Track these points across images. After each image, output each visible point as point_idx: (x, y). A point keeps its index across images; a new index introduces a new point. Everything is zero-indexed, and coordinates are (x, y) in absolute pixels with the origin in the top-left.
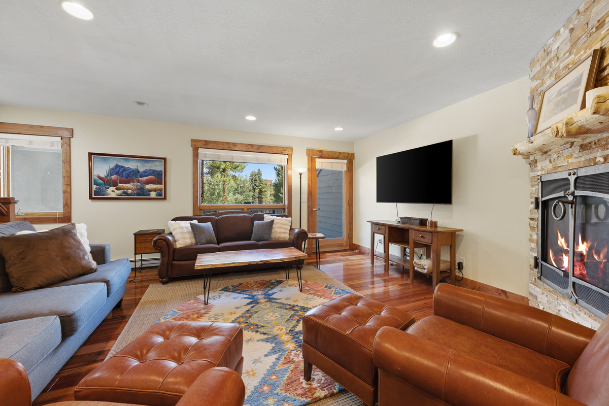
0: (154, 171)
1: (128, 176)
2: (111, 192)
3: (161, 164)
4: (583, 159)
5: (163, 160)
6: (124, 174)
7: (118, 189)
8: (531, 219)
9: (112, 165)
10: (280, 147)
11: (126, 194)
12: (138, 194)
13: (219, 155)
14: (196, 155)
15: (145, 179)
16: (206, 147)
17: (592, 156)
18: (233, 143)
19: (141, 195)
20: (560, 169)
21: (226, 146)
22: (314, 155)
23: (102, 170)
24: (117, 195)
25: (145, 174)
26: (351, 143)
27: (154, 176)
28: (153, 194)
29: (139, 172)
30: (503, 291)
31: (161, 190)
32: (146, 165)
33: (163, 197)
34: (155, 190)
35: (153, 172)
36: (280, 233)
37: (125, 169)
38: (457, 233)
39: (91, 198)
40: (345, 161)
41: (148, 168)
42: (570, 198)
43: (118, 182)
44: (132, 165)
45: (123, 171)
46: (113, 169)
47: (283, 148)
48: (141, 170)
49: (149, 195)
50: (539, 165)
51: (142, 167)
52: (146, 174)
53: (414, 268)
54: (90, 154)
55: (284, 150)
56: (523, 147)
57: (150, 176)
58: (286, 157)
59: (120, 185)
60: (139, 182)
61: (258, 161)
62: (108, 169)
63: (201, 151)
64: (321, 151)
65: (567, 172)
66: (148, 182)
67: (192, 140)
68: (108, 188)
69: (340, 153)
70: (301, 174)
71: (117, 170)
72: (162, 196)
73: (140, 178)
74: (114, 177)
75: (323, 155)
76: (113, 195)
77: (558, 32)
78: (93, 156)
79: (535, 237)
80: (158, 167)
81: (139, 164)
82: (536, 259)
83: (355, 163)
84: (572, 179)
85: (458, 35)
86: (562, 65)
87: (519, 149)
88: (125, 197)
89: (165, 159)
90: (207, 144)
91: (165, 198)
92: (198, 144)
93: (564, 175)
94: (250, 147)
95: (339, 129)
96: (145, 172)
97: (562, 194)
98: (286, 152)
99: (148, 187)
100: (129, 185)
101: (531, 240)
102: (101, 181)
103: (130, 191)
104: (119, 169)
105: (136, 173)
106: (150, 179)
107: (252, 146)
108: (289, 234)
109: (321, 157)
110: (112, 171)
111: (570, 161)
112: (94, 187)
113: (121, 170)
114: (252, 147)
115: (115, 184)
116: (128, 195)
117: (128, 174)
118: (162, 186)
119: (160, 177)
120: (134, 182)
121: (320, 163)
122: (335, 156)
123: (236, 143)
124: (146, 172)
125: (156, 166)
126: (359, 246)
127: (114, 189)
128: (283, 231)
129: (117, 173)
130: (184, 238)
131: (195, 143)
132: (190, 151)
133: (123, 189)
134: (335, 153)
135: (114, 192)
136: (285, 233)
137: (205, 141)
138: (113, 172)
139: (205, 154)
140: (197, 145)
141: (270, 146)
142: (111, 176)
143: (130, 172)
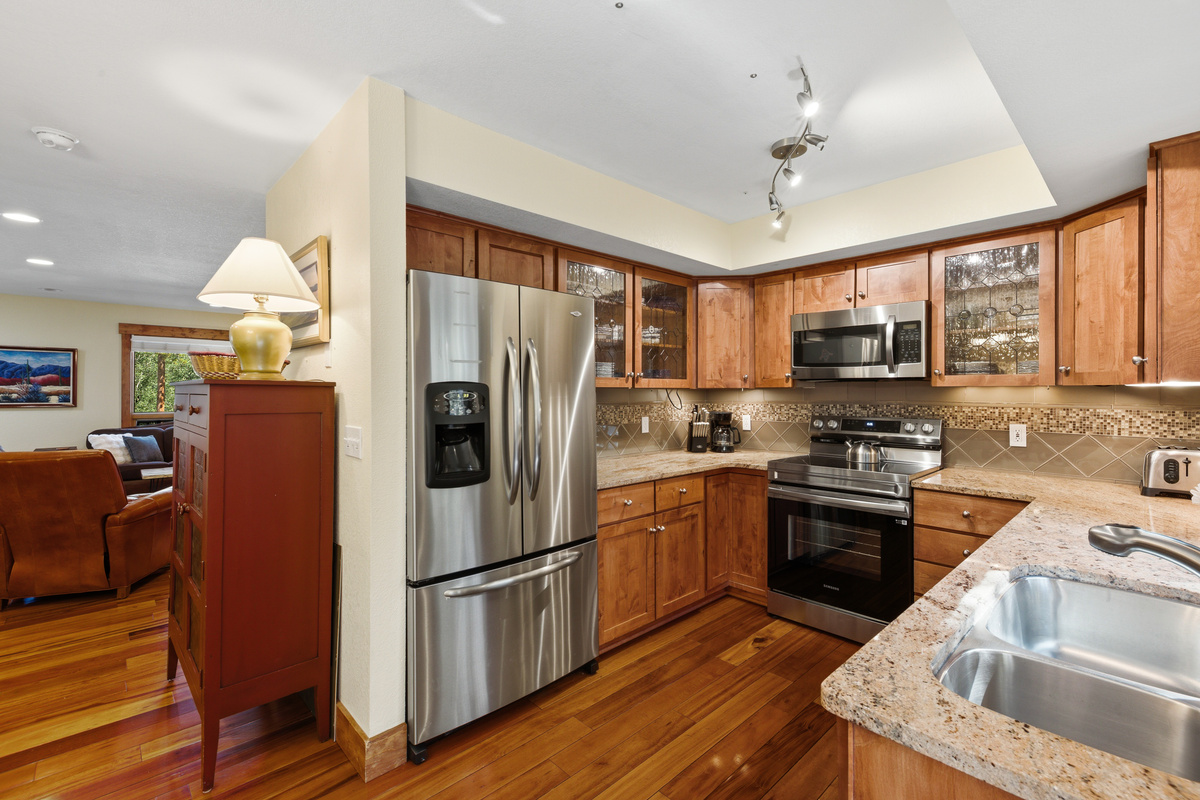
0: (56, 368)
1: (13, 375)
3: (67, 357)
5: (72, 353)
6: (6, 372)
11: (8, 399)
12: (29, 400)
14: (127, 344)
15: (40, 378)
16: (145, 333)
18: (190, 329)
19: (35, 399)
21: (178, 333)
25: (41, 371)
27: (57, 374)
28: (54, 400)
29: (30, 368)
31: (68, 393)
32: (42, 359)
33: (71, 403)
34: (57, 394)
35: (55, 369)
37: (7, 366)
41: (46, 364)
44: (19, 360)
48: (35, 366)
49: (48, 401)
51: (35, 364)
52: (43, 371)
57: (49, 375)
60: (30, 382)
63: (136, 340)
66: (45, 383)
67: (121, 325)
72: (70, 400)
73: (32, 378)
80: (64, 362)
81: (30, 358)
88: (7, 403)
89: (74, 351)
90: (146, 330)
91: (74, 405)
92: (129, 330)
94: (219, 333)
96: (40, 369)
99: (46, 389)
100: (14, 388)
103: (14, 396)
105: (26, 370)
106: (49, 378)
116: (12, 401)
117: (12, 373)
118: (70, 389)
119: (65, 376)
120: (22, 383)
123: (195, 328)
124: (43, 369)
125: (61, 360)
131: (125, 329)
132: (117, 339)
137: (143, 326)
139: (143, 343)
140: (127, 332)
143: (16, 370)
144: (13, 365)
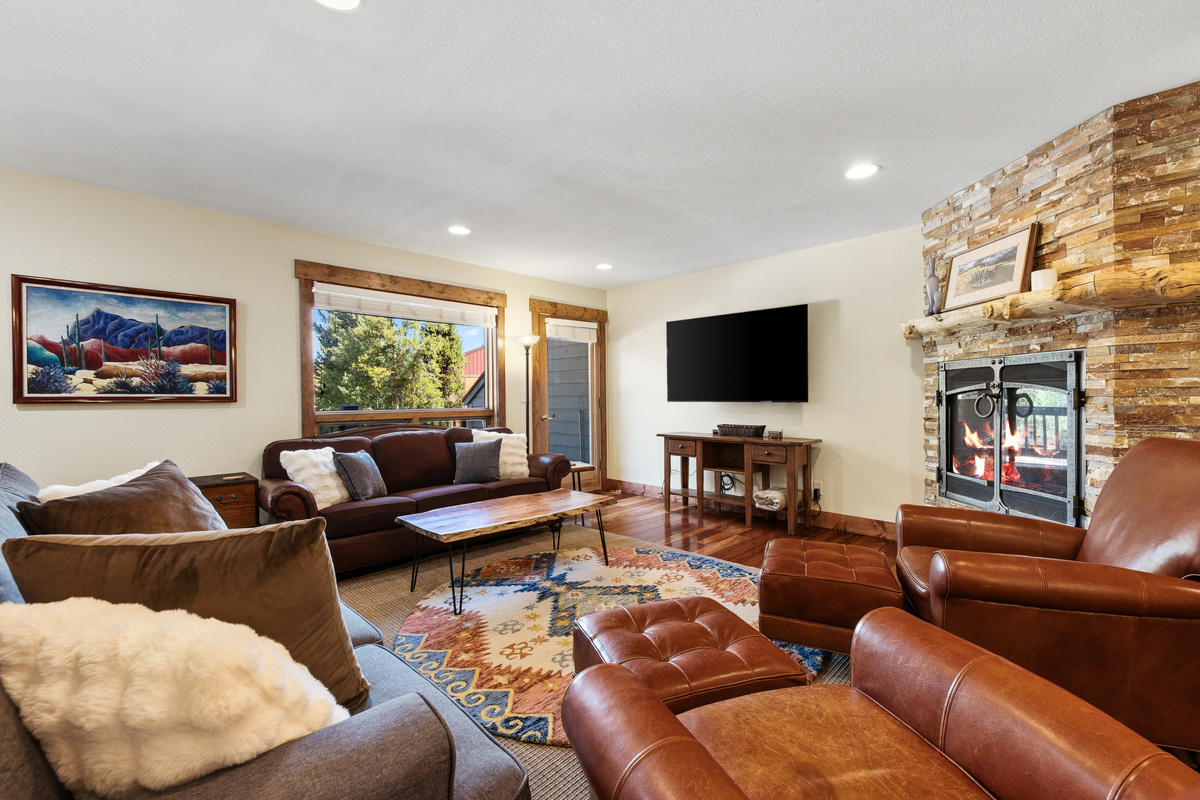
0: (203, 332)
1: (133, 342)
2: (82, 382)
3: (221, 313)
4: (1011, 345)
5: (227, 306)
6: (120, 337)
7: (101, 375)
8: (927, 419)
9: (85, 311)
10: (484, 292)
11: (125, 387)
12: (160, 389)
13: (359, 300)
14: (307, 299)
15: (178, 349)
16: (332, 279)
17: (1024, 343)
18: (391, 277)
19: (171, 389)
20: (975, 356)
21: (376, 282)
22: (544, 310)
23: (51, 324)
24: (98, 391)
25: (179, 336)
26: (602, 292)
27: (204, 342)
28: (201, 389)
29: (161, 331)
30: (878, 522)
31: (222, 377)
32: (181, 314)
33: (228, 395)
34: (206, 378)
35: (201, 334)
36: (513, 464)
37: (123, 324)
38: (813, 446)
39: (18, 398)
40: (595, 325)
41: (187, 324)
42: (996, 391)
43: (103, 356)
44: (142, 314)
45: (115, 330)
46: (86, 322)
47: (488, 293)
48: (169, 326)
49: (191, 391)
50: (941, 349)
51: (170, 322)
52: (182, 337)
53: (753, 506)
54: (18, 281)
55: (491, 299)
56: (925, 324)
57: (193, 345)
58: (495, 311)
59: (108, 365)
60: (161, 356)
61: (441, 316)
62: (71, 321)
63: (319, 289)
64: (554, 305)
65: (990, 360)
66: (187, 359)
67: (298, 263)
68: (73, 373)
69: (585, 309)
70: (527, 349)
71: (98, 325)
72: (224, 392)
73: (164, 349)
74: (89, 344)
75: (558, 311)
76: (88, 391)
77: (972, 187)
78: (24, 286)
79: (934, 442)
80: (215, 321)
81: (161, 313)
82: (939, 470)
83: (610, 328)
84: (997, 368)
85: (881, 167)
86: (978, 229)
87: (917, 327)
88: (124, 394)
89: (232, 303)
90: (334, 274)
91: (233, 399)
92: (312, 273)
93: (985, 363)
94: (426, 287)
95: (604, 267)
96: (178, 332)
97: (983, 386)
98: (495, 303)
99: (188, 369)
100: (134, 366)
101: (927, 447)
102: (48, 353)
103: (136, 381)
104: (106, 323)
105: (154, 333)
106: (192, 350)
107: (429, 284)
108: (529, 466)
109: (554, 315)
110: (83, 329)
111: (992, 346)
112: (29, 369)
113: (111, 325)
114: (430, 287)
115: (92, 362)
116: (133, 390)
117: (132, 338)
118: (226, 369)
119: (216, 347)
120: (148, 357)
121: (555, 328)
122: (578, 314)
123: (397, 277)
124: (182, 333)
125: (208, 319)
126: (620, 482)
127: (90, 374)
128: (519, 460)
129: (98, 334)
130: (327, 487)
131: (304, 270)
132: (293, 286)
133: (117, 376)
134: (577, 308)
135: (90, 382)
136: (521, 464)
137: (329, 267)
138: (86, 331)
139: (329, 296)
140: (309, 275)
141: (463, 289)
142: (82, 339)
143: (138, 332)
144: (133, 323)
